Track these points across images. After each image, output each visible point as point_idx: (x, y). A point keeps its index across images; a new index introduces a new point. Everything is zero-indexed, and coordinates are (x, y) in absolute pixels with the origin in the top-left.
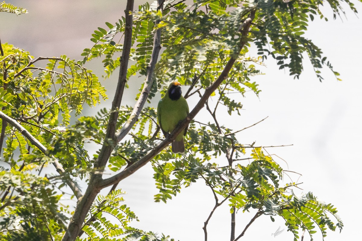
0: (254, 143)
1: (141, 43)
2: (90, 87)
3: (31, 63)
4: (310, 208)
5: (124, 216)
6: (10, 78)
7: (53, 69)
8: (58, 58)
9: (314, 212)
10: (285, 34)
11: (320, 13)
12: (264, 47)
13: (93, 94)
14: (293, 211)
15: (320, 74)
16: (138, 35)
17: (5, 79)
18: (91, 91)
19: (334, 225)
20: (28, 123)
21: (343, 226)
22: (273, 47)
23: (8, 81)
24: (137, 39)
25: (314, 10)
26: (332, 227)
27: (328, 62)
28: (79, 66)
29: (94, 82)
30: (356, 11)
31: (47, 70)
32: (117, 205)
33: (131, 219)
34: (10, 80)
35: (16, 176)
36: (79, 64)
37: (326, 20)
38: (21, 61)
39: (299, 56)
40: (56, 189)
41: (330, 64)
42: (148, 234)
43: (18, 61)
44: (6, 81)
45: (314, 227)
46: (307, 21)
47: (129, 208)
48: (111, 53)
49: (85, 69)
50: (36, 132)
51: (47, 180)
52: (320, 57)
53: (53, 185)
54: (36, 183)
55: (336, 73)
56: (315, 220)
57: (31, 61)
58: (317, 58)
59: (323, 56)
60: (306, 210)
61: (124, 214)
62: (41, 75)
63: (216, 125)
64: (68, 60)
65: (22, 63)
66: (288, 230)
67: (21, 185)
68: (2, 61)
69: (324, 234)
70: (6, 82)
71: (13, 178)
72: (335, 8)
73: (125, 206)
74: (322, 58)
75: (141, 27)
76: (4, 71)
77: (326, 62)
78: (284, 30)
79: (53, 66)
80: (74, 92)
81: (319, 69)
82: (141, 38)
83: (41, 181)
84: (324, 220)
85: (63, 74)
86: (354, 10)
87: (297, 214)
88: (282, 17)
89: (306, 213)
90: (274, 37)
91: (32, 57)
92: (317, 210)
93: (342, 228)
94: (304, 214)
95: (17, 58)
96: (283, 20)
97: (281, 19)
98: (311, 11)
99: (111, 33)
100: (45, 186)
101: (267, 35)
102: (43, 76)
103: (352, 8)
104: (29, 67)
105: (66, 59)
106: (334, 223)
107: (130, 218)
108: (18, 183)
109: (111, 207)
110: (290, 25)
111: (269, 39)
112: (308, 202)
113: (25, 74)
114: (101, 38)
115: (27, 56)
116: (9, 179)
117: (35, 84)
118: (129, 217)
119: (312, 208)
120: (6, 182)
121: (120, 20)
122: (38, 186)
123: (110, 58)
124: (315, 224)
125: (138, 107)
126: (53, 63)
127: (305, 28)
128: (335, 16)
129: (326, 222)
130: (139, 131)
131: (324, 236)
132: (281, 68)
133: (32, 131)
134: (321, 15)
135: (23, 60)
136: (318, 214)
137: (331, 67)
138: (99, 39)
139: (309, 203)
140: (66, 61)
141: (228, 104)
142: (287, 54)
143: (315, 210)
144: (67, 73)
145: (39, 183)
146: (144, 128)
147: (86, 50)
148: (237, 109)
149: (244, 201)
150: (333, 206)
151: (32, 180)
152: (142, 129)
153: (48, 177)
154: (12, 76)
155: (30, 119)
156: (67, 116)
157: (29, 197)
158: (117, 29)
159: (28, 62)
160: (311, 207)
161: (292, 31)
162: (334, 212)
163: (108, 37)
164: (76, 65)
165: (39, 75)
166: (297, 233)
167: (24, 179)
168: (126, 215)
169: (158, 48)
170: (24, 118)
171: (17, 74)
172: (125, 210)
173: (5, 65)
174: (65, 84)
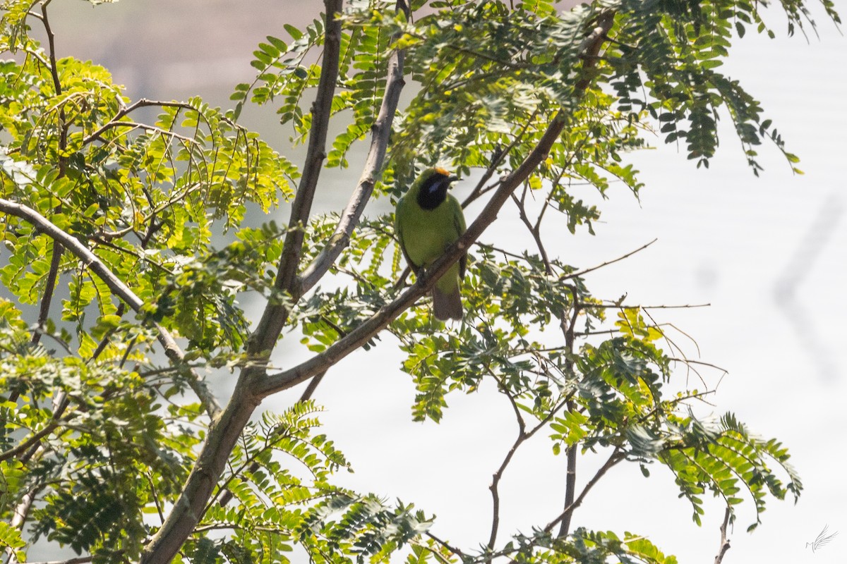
0: (623, 298)
1: (364, 72)
2: (255, 170)
3: (123, 113)
4: (729, 448)
5: (320, 461)
6: (74, 146)
7: (171, 128)
8: (182, 103)
9: (739, 456)
10: (679, 64)
11: (758, 19)
12: (632, 95)
13: (261, 186)
14: (691, 454)
15: (754, 158)
16: (357, 53)
17: (63, 146)
18: (256, 180)
19: (782, 487)
20: (112, 246)
21: (801, 489)
22: (651, 94)
23: (69, 153)
24: (353, 63)
25: (746, 13)
26: (777, 491)
27: (775, 132)
28: (230, 123)
29: (262, 160)
30: (837, 19)
31: (156, 129)
32: (305, 436)
33: (334, 468)
34: (73, 151)
35: (70, 369)
36: (229, 119)
37: (771, 35)
38: (99, 108)
39: (712, 116)
40: (160, 400)
41: (779, 136)
42: (366, 498)
43: (92, 107)
44: (66, 151)
45: (738, 489)
46: (730, 36)
47: (332, 442)
48: (296, 94)
49: (242, 130)
50: (130, 266)
51: (139, 378)
52: (757, 119)
53: (154, 388)
54: (114, 384)
55: (791, 157)
56: (741, 475)
57: (122, 109)
58: (750, 122)
59: (763, 117)
60: (720, 453)
61: (320, 456)
62: (143, 141)
63: (541, 258)
64: (204, 109)
65: (101, 113)
66: (680, 496)
67: (81, 389)
68: (56, 107)
69: (760, 506)
70: (66, 155)
71: (64, 373)
72: (792, 10)
73: (323, 437)
74: (761, 123)
75: (363, 34)
76: (60, 130)
77: (770, 130)
78: (677, 55)
79: (171, 123)
80: (218, 179)
81: (754, 148)
82: (363, 59)
83: (126, 381)
84: (760, 475)
85: (192, 140)
86: (833, 15)
87: (700, 460)
88: (675, 26)
89: (720, 459)
90: (656, 71)
91: (124, 100)
92: (746, 451)
93: (799, 494)
94: (716, 460)
95: (91, 100)
96: (676, 33)
97: (673, 30)
98: (739, 14)
99: (297, 50)
100: (135, 392)
101: (639, 66)
102: (147, 144)
103: (830, 12)
104: (118, 122)
105: (201, 106)
106: (781, 481)
107: (332, 465)
108: (74, 384)
109: (292, 439)
110: (691, 43)
111: (643, 76)
112: (726, 434)
113: (110, 137)
114: (274, 60)
115: (112, 97)
116: (55, 375)
117: (129, 160)
118: (331, 462)
119: (733, 448)
120: (46, 382)
121: (316, 22)
122: (120, 390)
123: (295, 105)
124: (740, 484)
125: (349, 216)
126: (171, 113)
127: (724, 53)
128: (791, 28)
129: (764, 480)
130: (371, 267)
131: (760, 510)
132: (671, 139)
133: (122, 264)
134: (759, 24)
135: (103, 105)
136: (747, 461)
137: (780, 143)
138: (269, 62)
139: (728, 436)
140: (200, 110)
141: (568, 208)
142: (683, 109)
143: (740, 452)
144: (203, 137)
145: (122, 384)
146: (381, 259)
147: (242, 87)
148: (587, 221)
149: (585, 428)
150: (779, 444)
151: (105, 378)
152: (377, 261)
153: (143, 371)
154: (79, 141)
155: (118, 236)
156: (204, 233)
157: (98, 415)
158: (310, 40)
159: (116, 111)
160: (732, 444)
161: (695, 59)
162: (783, 458)
163: (290, 60)
164: (223, 119)
165: (138, 140)
166: (700, 502)
167: (88, 375)
168: (324, 458)
169: (399, 84)
170: (104, 235)
171: (89, 137)
172: (322, 446)
173: (63, 116)
174: (196, 162)
